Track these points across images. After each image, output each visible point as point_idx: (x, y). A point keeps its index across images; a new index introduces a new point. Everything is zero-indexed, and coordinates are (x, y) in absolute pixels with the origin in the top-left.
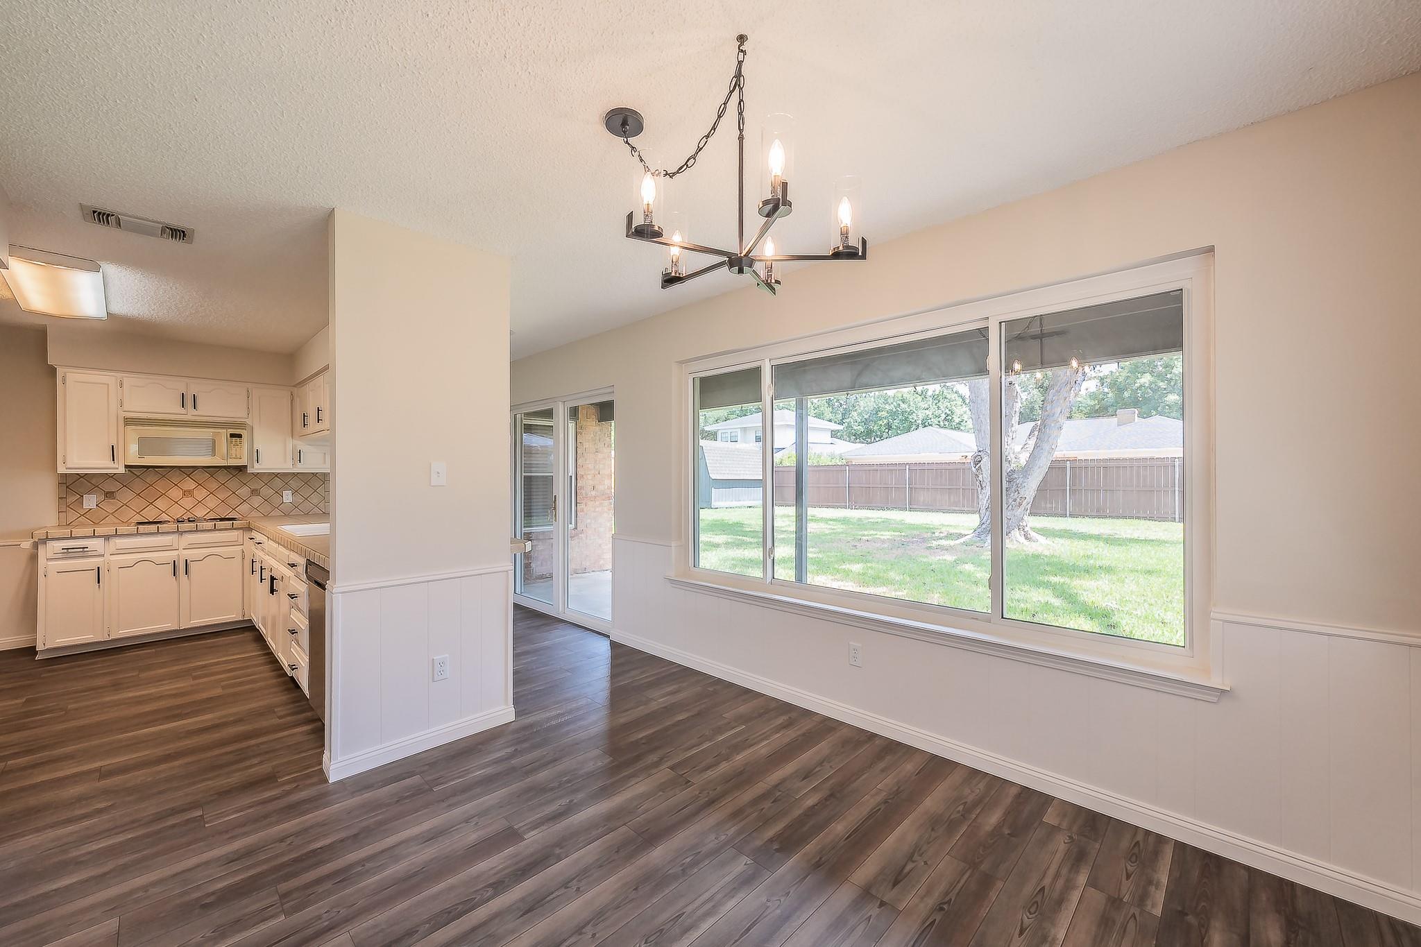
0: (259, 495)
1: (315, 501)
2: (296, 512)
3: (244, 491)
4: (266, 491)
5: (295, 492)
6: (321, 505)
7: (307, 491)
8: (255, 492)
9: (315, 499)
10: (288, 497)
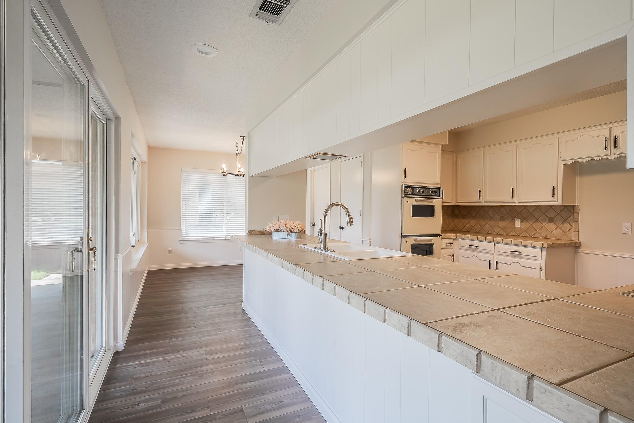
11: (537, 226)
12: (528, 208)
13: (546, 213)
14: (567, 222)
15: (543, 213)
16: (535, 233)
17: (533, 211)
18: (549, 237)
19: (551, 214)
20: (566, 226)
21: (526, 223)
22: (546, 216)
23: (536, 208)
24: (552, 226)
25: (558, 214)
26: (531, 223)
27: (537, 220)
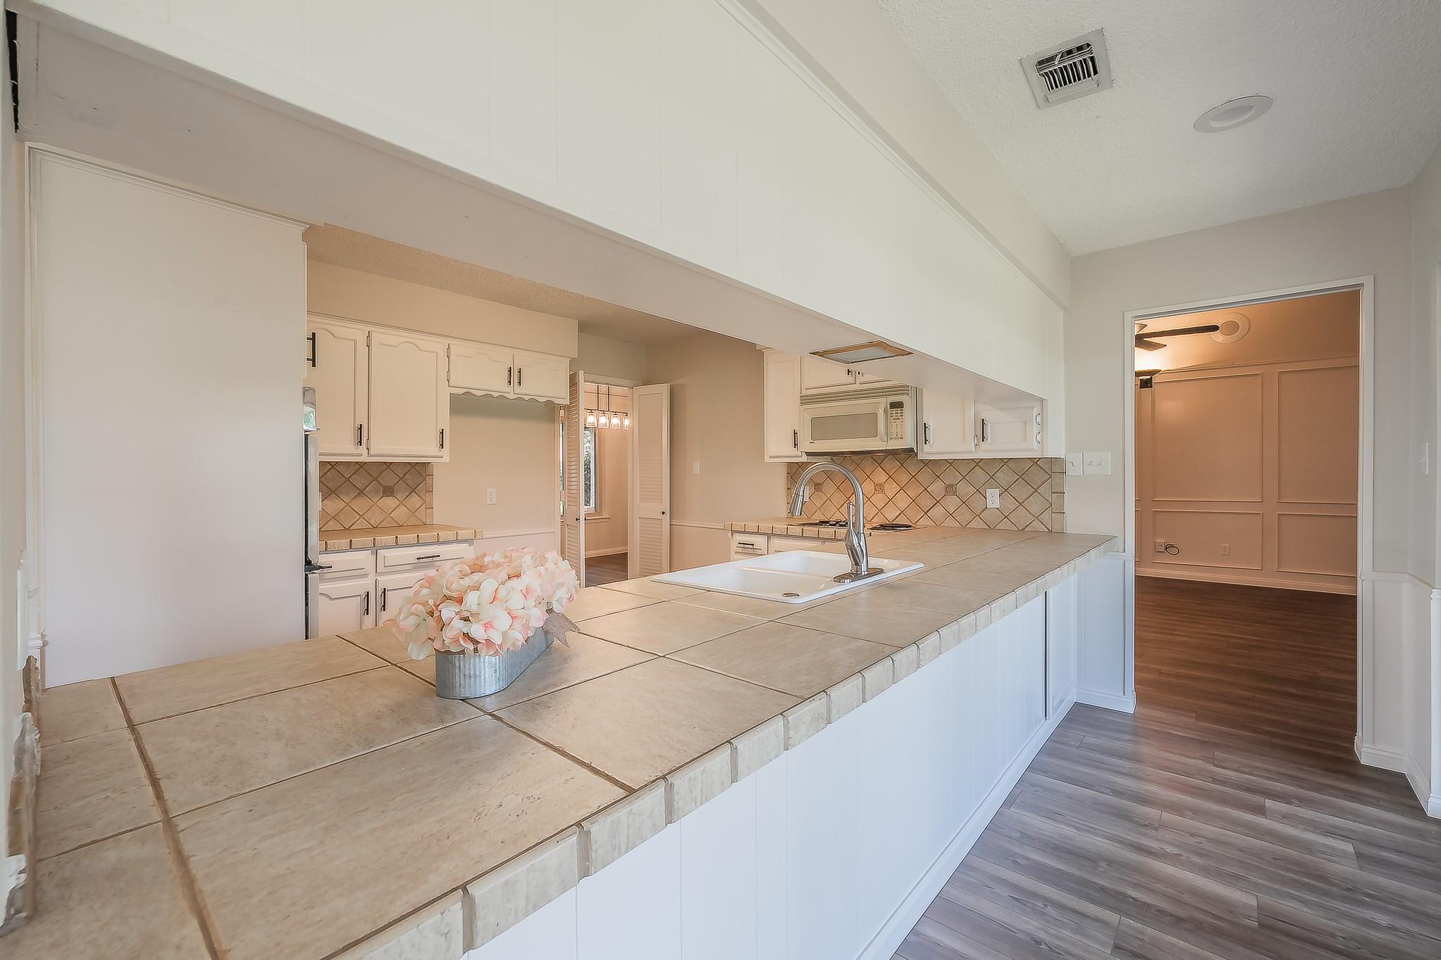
0: (955, 493)
1: (1036, 509)
2: (1005, 525)
3: (937, 488)
4: (965, 489)
5: (1004, 491)
6: (1046, 517)
7: (1022, 491)
8: (950, 489)
9: (1035, 505)
10: (993, 498)
11: (360, 504)
12: (340, 468)
13: (378, 479)
14: (415, 492)
15: (373, 477)
16: (358, 520)
17: (353, 475)
18: (385, 524)
19: (388, 479)
20: (415, 501)
21: (335, 499)
22: (380, 484)
23: (359, 469)
24: (389, 502)
25: (401, 479)
26: (347, 500)
27: (361, 493)
